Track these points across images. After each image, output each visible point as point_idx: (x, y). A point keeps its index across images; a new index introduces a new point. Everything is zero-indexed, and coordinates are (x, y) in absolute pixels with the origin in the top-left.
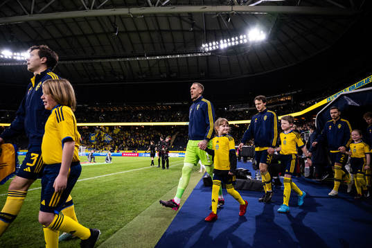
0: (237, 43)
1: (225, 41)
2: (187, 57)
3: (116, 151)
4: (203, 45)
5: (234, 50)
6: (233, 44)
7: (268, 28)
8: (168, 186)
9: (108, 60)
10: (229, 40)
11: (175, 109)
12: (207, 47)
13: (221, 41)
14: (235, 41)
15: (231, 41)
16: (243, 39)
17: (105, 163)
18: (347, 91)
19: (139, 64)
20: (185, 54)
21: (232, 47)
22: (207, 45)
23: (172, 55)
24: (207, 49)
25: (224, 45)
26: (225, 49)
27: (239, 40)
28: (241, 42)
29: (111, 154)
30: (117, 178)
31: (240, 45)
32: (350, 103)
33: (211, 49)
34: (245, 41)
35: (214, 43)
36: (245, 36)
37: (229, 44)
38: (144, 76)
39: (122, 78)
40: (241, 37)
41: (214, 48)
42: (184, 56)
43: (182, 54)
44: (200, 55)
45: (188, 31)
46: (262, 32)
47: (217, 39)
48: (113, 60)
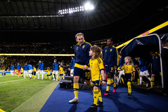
0: (78, 10)
1: (72, 9)
3: (8, 70)
4: (59, 11)
5: (76, 15)
6: (76, 11)
7: (95, 3)
9: (4, 17)
10: (74, 9)
12: (62, 12)
13: (70, 9)
14: (77, 10)
15: (75, 9)
16: (81, 9)
17: (2, 76)
19: (22, 20)
20: (49, 15)
21: (75, 13)
22: (61, 11)
23: (42, 15)
24: (62, 13)
25: (71, 11)
26: (71, 13)
27: (79, 9)
28: (81, 10)
29: (5, 72)
30: (9, 84)
31: (80, 12)
32: (138, 43)
33: (64, 13)
34: (83, 10)
35: (66, 10)
36: (83, 7)
37: (74, 11)
38: (25, 27)
39: (12, 27)
40: (81, 7)
41: (66, 13)
42: (49, 16)
43: (48, 15)
44: (57, 16)
45: (51, 2)
46: (92, 5)
47: (67, 8)
48: (7, 17)
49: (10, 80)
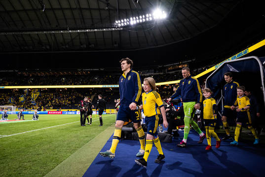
0: (144, 20)
1: (134, 18)
2: (103, 31)
3: (42, 110)
4: (116, 22)
5: (142, 26)
6: (141, 21)
7: (169, 9)
8: (87, 139)
9: (36, 33)
10: (137, 18)
11: (94, 74)
12: (120, 23)
13: (131, 19)
14: (142, 19)
15: (139, 19)
16: (149, 17)
17: (33, 120)
18: (230, 60)
19: (63, 36)
20: (102, 28)
21: (140, 24)
22: (119, 21)
23: (90, 29)
24: (120, 25)
25: (133, 21)
26: (134, 25)
27: (145, 18)
28: (147, 19)
29: (38, 112)
30: (42, 133)
31: (146, 22)
32: (231, 70)
33: (122, 24)
34: (151, 19)
35: (125, 20)
36: (150, 15)
37: (138, 21)
38: (67, 46)
39: (48, 47)
40: (147, 15)
41: (125, 24)
42: (101, 30)
43: (99, 28)
44: (113, 29)
45: (104, 9)
46: (164, 12)
47: (127, 17)
48: (40, 32)
49: (44, 127)
